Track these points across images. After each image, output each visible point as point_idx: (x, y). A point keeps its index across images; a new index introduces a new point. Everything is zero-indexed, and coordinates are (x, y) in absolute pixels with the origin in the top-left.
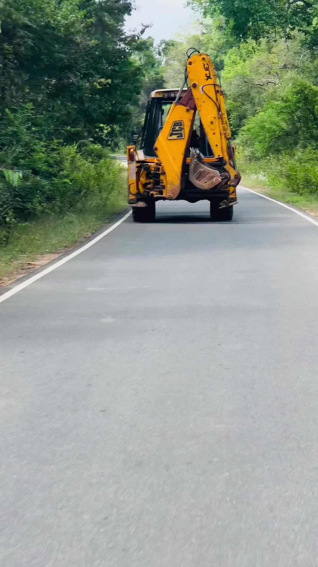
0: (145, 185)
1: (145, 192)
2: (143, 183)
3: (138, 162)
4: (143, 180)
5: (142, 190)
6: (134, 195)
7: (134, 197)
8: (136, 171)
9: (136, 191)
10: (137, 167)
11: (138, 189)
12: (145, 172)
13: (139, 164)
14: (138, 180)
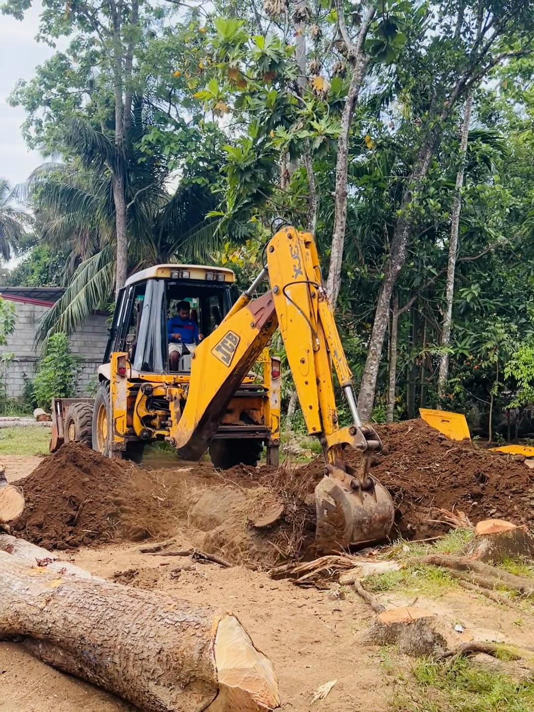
0: (146, 420)
1: (144, 430)
2: (142, 415)
3: (131, 380)
4: (141, 411)
5: (138, 428)
6: (121, 436)
7: (122, 440)
8: (128, 395)
9: (126, 429)
10: (130, 389)
11: (130, 425)
12: (145, 398)
13: (132, 384)
14: (130, 410)
